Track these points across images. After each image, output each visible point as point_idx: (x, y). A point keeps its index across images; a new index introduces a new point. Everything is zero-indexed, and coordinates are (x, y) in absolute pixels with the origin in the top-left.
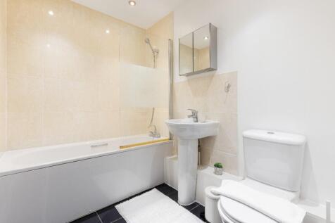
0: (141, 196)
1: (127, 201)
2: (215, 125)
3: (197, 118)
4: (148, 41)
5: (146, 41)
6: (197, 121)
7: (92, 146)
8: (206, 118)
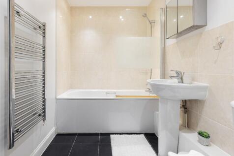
0: (130, 135)
1: (119, 135)
2: (205, 88)
3: (182, 79)
4: (145, 16)
5: (143, 16)
6: (182, 82)
7: (107, 93)
8: (193, 79)
